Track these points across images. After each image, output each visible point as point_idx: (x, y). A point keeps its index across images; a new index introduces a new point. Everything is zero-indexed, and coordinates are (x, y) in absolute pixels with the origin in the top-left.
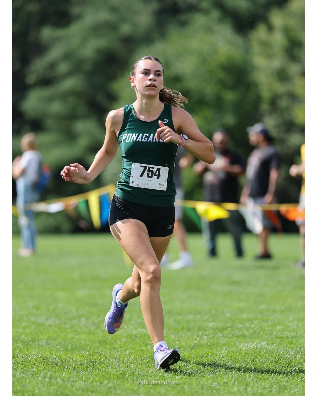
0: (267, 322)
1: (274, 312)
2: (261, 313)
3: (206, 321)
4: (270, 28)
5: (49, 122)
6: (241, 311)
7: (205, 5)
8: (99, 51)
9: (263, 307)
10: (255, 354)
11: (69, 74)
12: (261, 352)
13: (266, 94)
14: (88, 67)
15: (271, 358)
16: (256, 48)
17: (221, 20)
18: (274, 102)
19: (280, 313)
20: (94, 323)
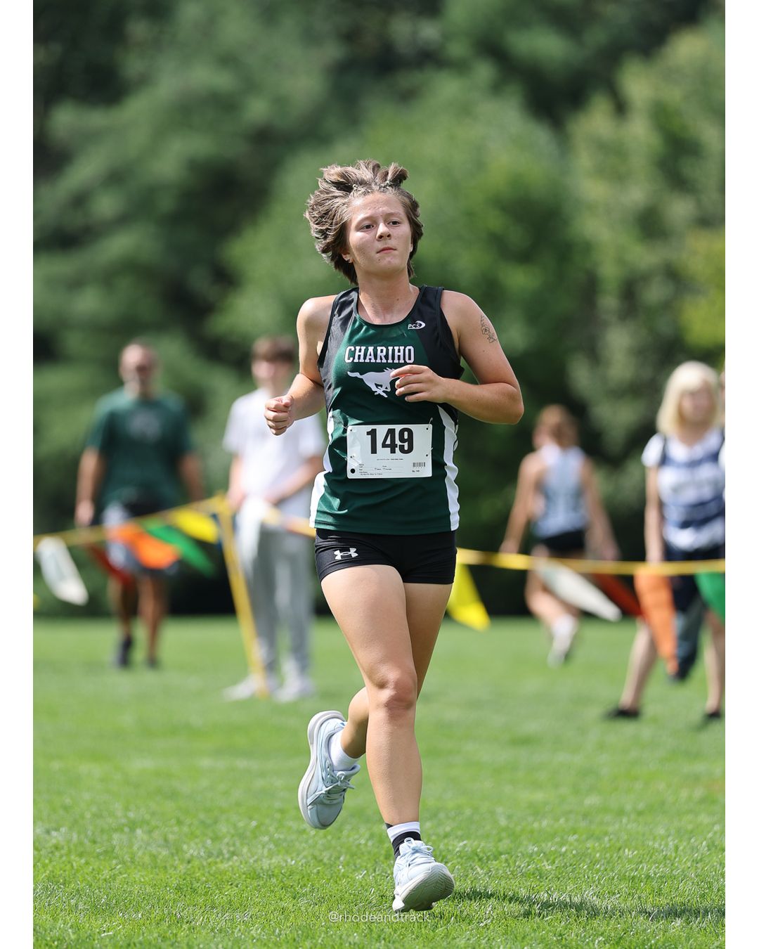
0: (599, 839)
1: (621, 813)
2: (585, 816)
3: (446, 836)
4: (621, 108)
6: (536, 811)
7: (457, 49)
8: (195, 166)
9: (592, 800)
11: (122, 221)
13: (609, 272)
14: (167, 203)
15: (605, 931)
16: (584, 160)
17: (496, 89)
18: (630, 291)
19: (633, 816)
20: (166, 840)
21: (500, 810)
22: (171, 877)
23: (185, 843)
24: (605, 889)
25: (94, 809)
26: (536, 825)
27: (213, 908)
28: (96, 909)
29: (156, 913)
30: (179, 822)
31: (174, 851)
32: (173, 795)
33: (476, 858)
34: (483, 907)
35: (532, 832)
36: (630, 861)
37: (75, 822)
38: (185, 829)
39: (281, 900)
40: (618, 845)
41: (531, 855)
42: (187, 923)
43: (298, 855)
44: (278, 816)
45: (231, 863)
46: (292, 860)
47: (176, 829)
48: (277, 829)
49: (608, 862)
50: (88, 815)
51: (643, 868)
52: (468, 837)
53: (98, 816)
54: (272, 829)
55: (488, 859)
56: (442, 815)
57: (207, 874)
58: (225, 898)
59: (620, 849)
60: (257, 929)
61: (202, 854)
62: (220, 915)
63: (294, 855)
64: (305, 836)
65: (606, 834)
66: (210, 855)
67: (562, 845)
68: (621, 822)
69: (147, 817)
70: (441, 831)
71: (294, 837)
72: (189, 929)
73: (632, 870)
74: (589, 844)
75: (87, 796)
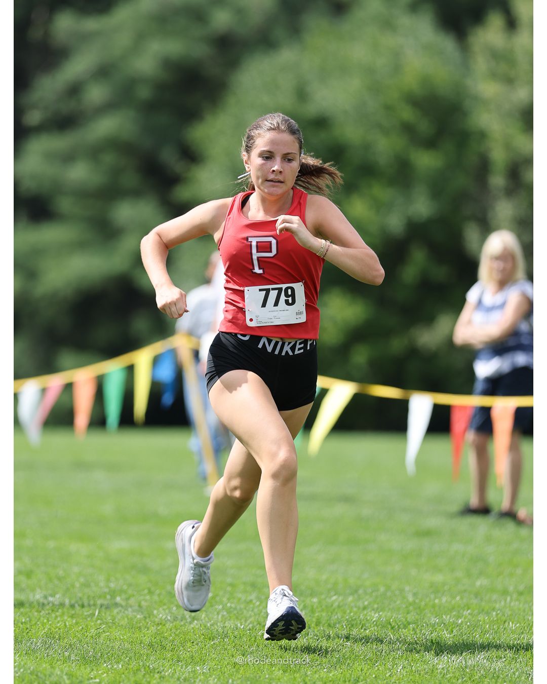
0: (488, 613)
1: (505, 592)
2: (476, 595)
3: (365, 608)
4: (512, 23)
5: (65, 204)
6: (436, 589)
8: (168, 64)
9: (482, 582)
10: (463, 678)
11: (108, 107)
12: (475, 674)
13: (498, 156)
14: (144, 93)
16: (481, 64)
17: (414, 7)
18: (515, 172)
19: (515, 596)
20: (140, 606)
21: (407, 588)
22: (145, 636)
23: (155, 609)
24: (493, 654)
25: (82, 580)
26: (437, 601)
27: (178, 661)
28: (85, 660)
29: (133, 665)
30: (150, 592)
31: (147, 615)
32: (145, 570)
33: (389, 626)
34: (395, 666)
35: (434, 606)
36: (513, 632)
37: (68, 589)
38: (156, 598)
39: (233, 656)
40: (504, 618)
41: (433, 626)
42: (158, 673)
43: (246, 621)
44: (229, 589)
45: (192, 626)
46: (241, 625)
47: (148, 597)
48: (229, 599)
49: (496, 632)
50: (77, 585)
51: (524, 638)
52: (383, 610)
53: (87, 585)
54: (225, 599)
55: (399, 627)
56: (361, 591)
57: (173, 635)
58: (188, 654)
59: (505, 622)
60: (214, 679)
61: (169, 618)
62: (184, 667)
63: (243, 621)
64: (251, 606)
65: (494, 609)
66: (175, 619)
67: (458, 617)
68: (506, 600)
69: (125, 587)
70: (360, 604)
71: (242, 606)
72: (160, 678)
73: (515, 639)
74: (481, 617)
75: (76, 569)
